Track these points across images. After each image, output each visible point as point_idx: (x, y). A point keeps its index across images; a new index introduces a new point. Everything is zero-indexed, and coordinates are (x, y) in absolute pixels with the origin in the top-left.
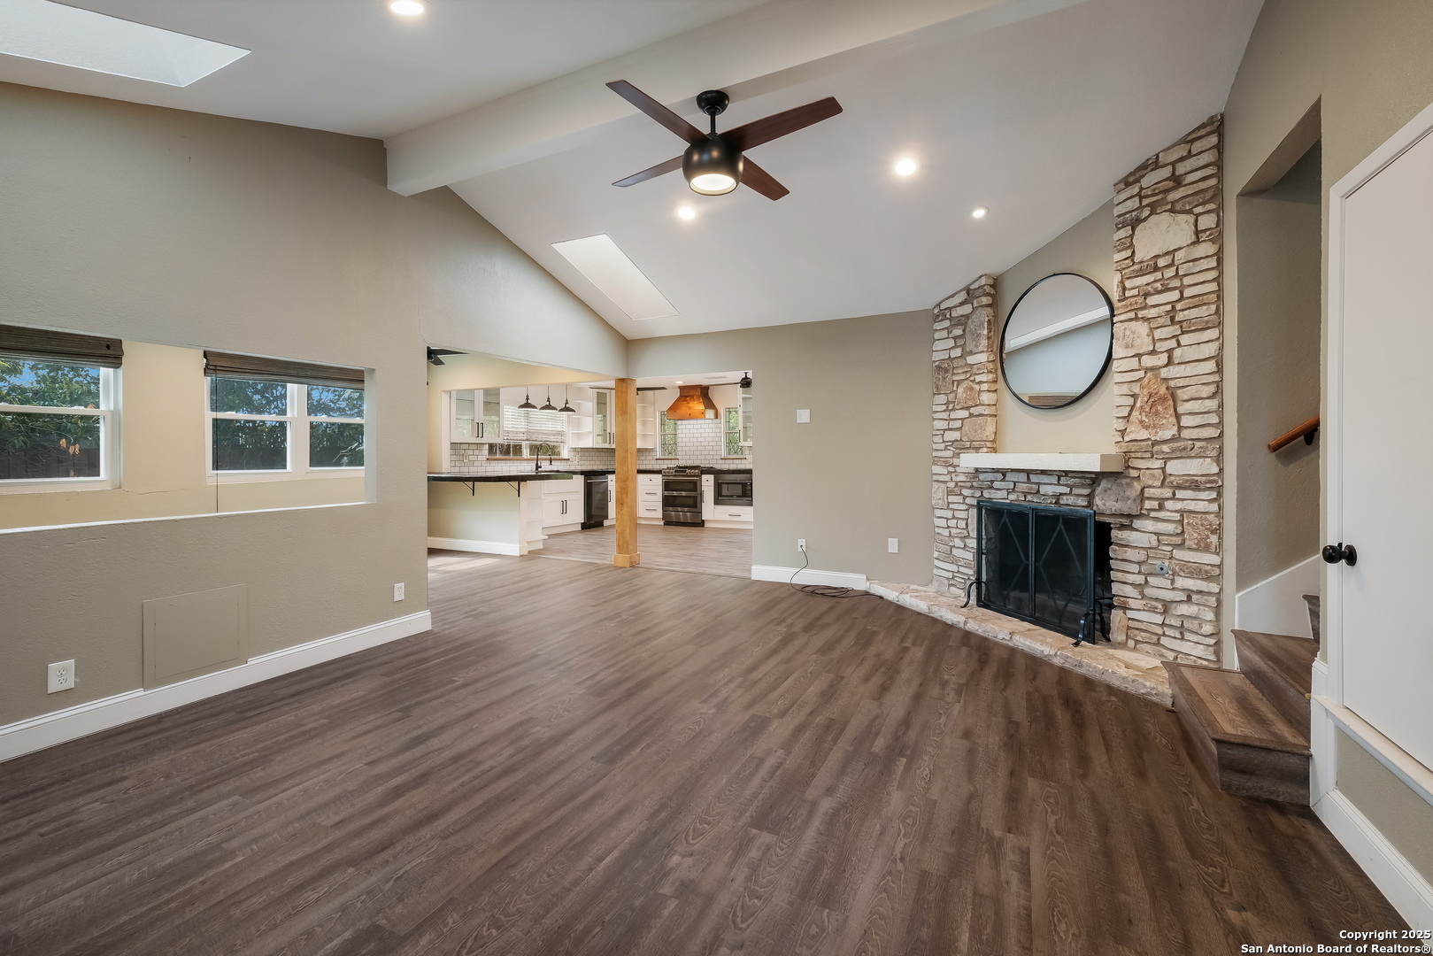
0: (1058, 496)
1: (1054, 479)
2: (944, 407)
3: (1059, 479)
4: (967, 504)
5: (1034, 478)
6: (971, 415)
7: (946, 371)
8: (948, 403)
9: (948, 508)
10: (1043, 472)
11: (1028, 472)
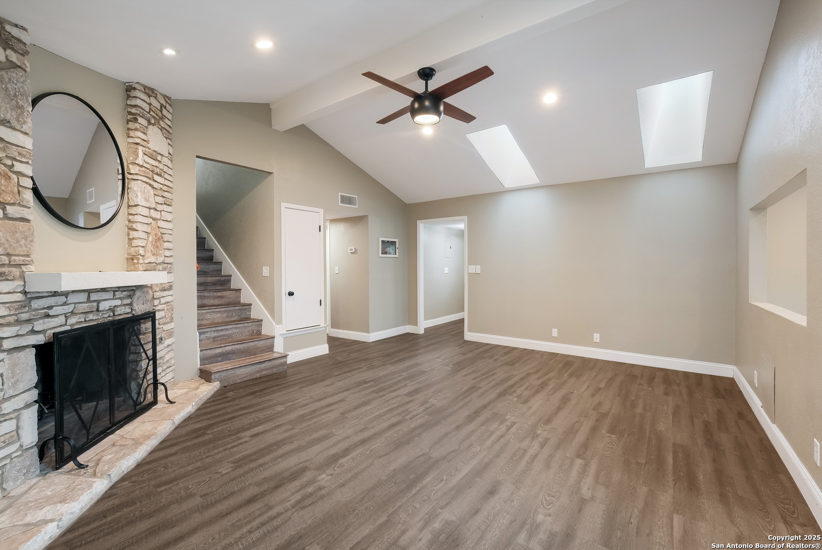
0: (112, 309)
1: (110, 295)
3: (114, 295)
5: (94, 297)
6: (5, 217)
10: (103, 290)
11: (89, 292)
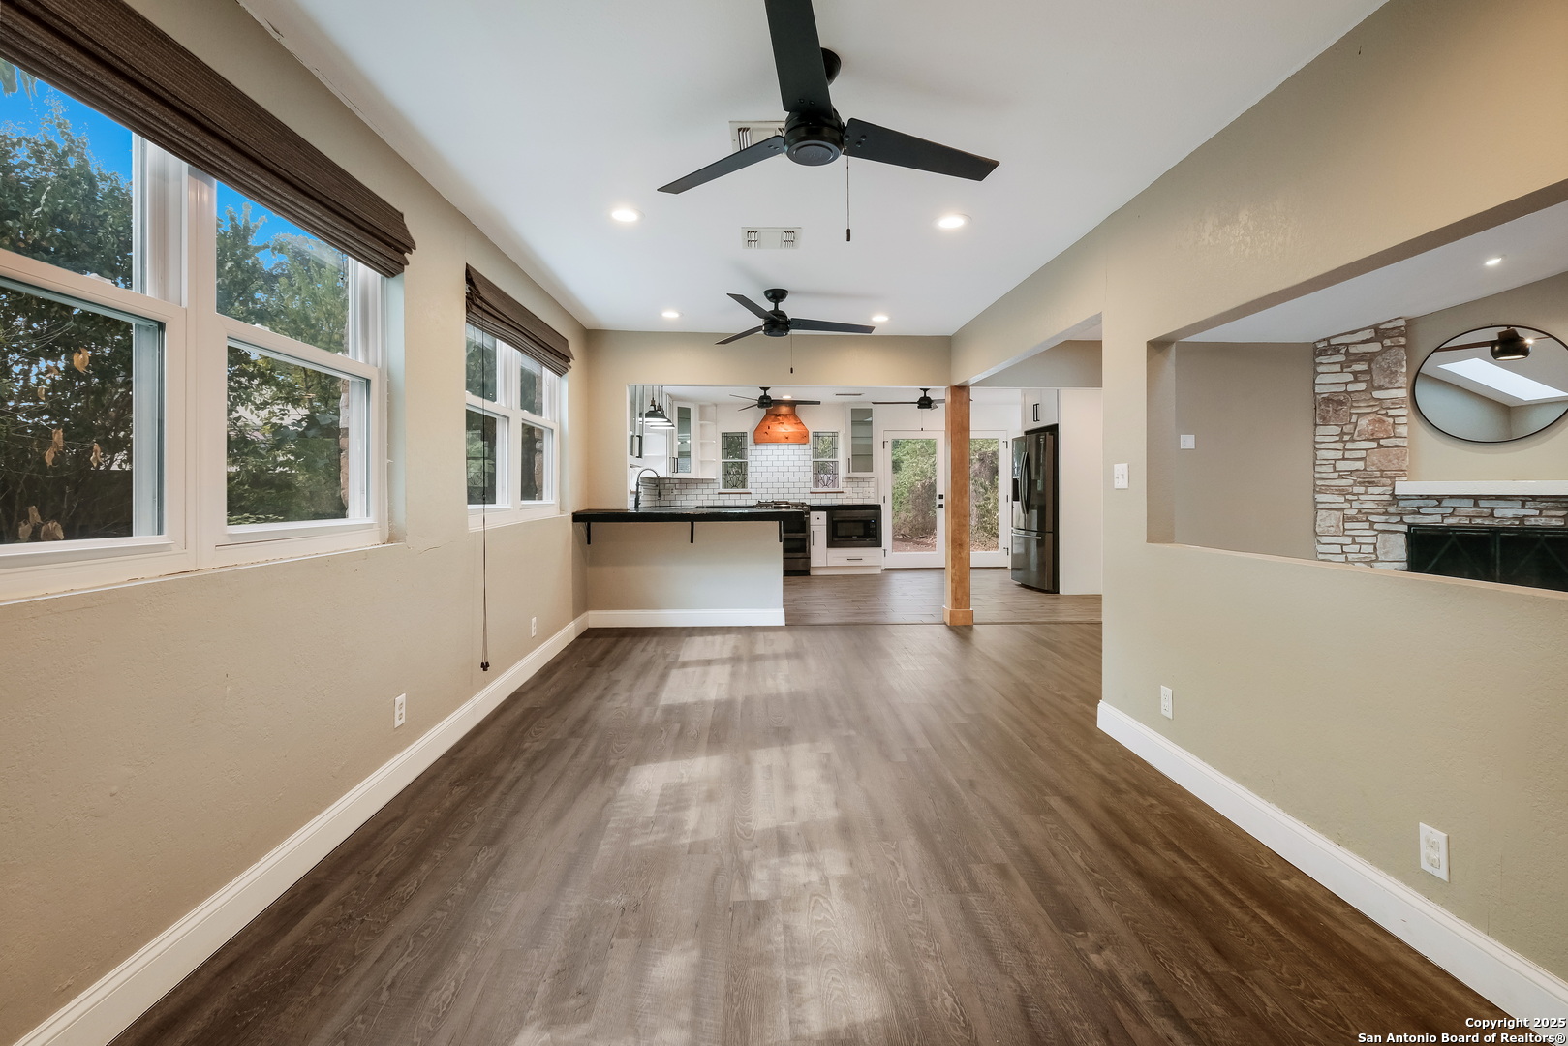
0: (1523, 518)
2: (1338, 438)
3: (1524, 503)
4: (1376, 530)
5: (1484, 503)
6: (1380, 446)
7: (1341, 403)
8: (1343, 433)
9: (1344, 535)
10: (1497, 497)
11: (1475, 498)
